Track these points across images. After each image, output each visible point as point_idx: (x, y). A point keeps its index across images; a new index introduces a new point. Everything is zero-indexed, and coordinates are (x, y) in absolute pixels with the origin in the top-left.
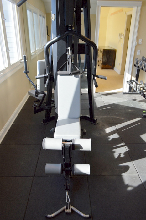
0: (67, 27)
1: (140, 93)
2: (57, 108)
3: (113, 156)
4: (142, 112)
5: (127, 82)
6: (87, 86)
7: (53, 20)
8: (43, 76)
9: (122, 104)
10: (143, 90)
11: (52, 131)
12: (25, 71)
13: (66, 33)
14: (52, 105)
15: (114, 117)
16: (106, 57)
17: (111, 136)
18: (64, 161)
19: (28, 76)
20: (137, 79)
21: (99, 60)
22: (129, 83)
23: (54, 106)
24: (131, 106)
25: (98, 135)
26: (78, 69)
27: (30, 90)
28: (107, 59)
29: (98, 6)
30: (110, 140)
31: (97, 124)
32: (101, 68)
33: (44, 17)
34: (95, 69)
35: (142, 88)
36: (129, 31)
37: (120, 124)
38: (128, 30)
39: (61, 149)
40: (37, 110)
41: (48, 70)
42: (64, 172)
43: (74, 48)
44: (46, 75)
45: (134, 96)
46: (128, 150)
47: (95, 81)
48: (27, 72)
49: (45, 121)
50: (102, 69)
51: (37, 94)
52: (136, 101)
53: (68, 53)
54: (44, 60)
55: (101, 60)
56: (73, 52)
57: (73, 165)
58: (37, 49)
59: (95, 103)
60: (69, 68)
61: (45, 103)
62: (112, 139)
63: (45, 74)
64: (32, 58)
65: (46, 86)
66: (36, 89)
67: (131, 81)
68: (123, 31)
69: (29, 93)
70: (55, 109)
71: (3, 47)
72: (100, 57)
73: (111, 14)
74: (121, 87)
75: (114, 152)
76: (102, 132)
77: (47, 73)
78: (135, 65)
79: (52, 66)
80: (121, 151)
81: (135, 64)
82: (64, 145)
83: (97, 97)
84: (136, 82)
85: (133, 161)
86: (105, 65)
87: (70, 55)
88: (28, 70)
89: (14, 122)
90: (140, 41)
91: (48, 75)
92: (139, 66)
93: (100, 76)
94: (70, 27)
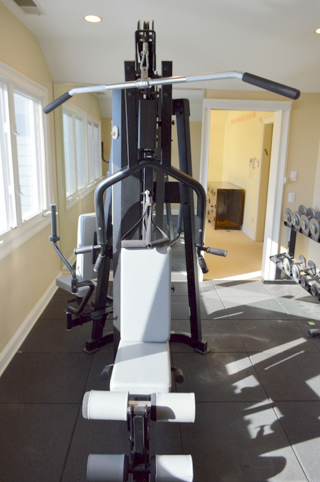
0: (142, 151)
1: (300, 282)
2: (118, 318)
3: (247, 433)
4: (307, 326)
5: (271, 257)
6: (184, 265)
7: (115, 137)
8: (91, 248)
9: (261, 307)
10: (306, 275)
11: (105, 372)
12: (51, 236)
13: (141, 163)
14: (108, 310)
15: (246, 336)
16: (225, 204)
17: (241, 381)
18: (132, 449)
19: (57, 248)
20: (292, 252)
21: (210, 210)
22: (276, 261)
23: (112, 312)
24: (283, 311)
25: (209, 380)
26: (165, 236)
27: (59, 276)
28: (226, 209)
29: (206, 109)
30: (238, 391)
31: (209, 352)
32: (214, 227)
33: (96, 126)
34: (202, 234)
35: (302, 271)
36: (269, 153)
37: (260, 354)
38: (266, 152)
39: (125, 418)
40: (74, 320)
41: (101, 236)
42: (131, 476)
43: (157, 192)
44: (96, 247)
45: (287, 290)
46: (281, 418)
47: (202, 260)
48: (55, 239)
49: (90, 347)
50: (216, 229)
51: (75, 287)
52: (291, 300)
53: (143, 202)
54: (94, 214)
55: (215, 210)
56: (154, 200)
57: (154, 458)
58: (79, 188)
59: (203, 303)
60: (147, 232)
61: (92, 304)
62: (244, 390)
63: (96, 244)
64: (68, 207)
65: (95, 270)
66: (74, 276)
67: (280, 257)
68: (258, 154)
69: (58, 283)
70: (114, 321)
71: (9, 187)
72: (211, 204)
73: (233, 122)
74: (259, 269)
75: (249, 422)
76: (220, 373)
77: (98, 242)
78: (285, 223)
79: (110, 227)
80: (263, 419)
81: (286, 221)
82: (132, 411)
83: (207, 291)
84: (290, 257)
85: (293, 446)
86: (223, 221)
87: (149, 207)
88: (58, 235)
89: (20, 350)
90: (293, 175)
91: (100, 246)
92: (294, 224)
93: (212, 250)
94: (149, 151)
